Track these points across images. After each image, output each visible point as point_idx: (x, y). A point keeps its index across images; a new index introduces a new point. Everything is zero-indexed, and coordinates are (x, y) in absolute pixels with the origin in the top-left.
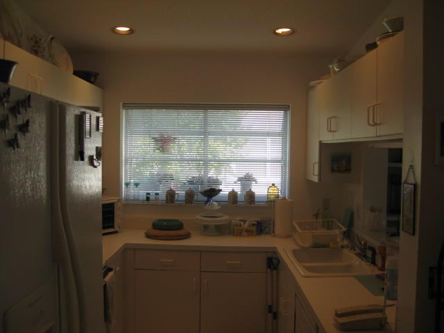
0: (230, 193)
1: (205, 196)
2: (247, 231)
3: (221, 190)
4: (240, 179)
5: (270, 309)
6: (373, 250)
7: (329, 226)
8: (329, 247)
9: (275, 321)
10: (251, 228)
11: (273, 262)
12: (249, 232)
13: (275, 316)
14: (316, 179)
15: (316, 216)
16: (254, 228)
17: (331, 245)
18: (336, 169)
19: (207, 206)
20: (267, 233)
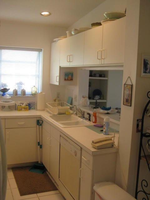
0: (14, 91)
1: (2, 92)
2: (24, 108)
3: (9, 89)
4: (18, 84)
5: (39, 144)
6: (89, 114)
7: (62, 105)
8: (65, 114)
9: (41, 149)
10: (26, 107)
11: (40, 122)
12: (25, 109)
13: (41, 147)
14: (57, 84)
15: (55, 100)
16: (28, 107)
17: (66, 113)
18: (67, 79)
19: (4, 97)
20: (33, 109)
